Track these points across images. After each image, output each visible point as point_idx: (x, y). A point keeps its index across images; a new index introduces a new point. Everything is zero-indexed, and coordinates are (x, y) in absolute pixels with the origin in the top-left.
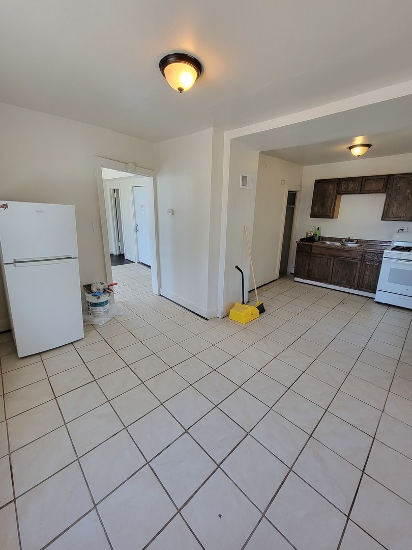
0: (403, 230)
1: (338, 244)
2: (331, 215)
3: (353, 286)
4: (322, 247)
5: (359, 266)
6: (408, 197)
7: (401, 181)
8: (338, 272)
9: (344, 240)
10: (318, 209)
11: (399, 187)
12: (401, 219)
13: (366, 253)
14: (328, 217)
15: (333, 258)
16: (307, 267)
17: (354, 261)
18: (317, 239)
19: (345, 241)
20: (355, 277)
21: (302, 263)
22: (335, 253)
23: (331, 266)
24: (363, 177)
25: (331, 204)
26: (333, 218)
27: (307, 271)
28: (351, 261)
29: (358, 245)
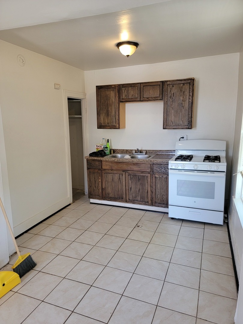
0: (183, 138)
1: (127, 157)
2: (117, 126)
3: (148, 202)
4: (111, 162)
5: (149, 180)
6: (182, 104)
7: (174, 88)
8: (131, 188)
9: (134, 152)
10: (104, 119)
11: (173, 93)
12: (180, 127)
13: (154, 165)
14: (114, 127)
15: (124, 173)
16: (100, 185)
17: (144, 175)
18: (107, 152)
19: (136, 152)
20: (148, 192)
21: (95, 181)
22: (125, 167)
23: (124, 183)
24: (141, 83)
25: (115, 113)
26: (119, 128)
27: (100, 190)
28: (142, 175)
29: (147, 156)
